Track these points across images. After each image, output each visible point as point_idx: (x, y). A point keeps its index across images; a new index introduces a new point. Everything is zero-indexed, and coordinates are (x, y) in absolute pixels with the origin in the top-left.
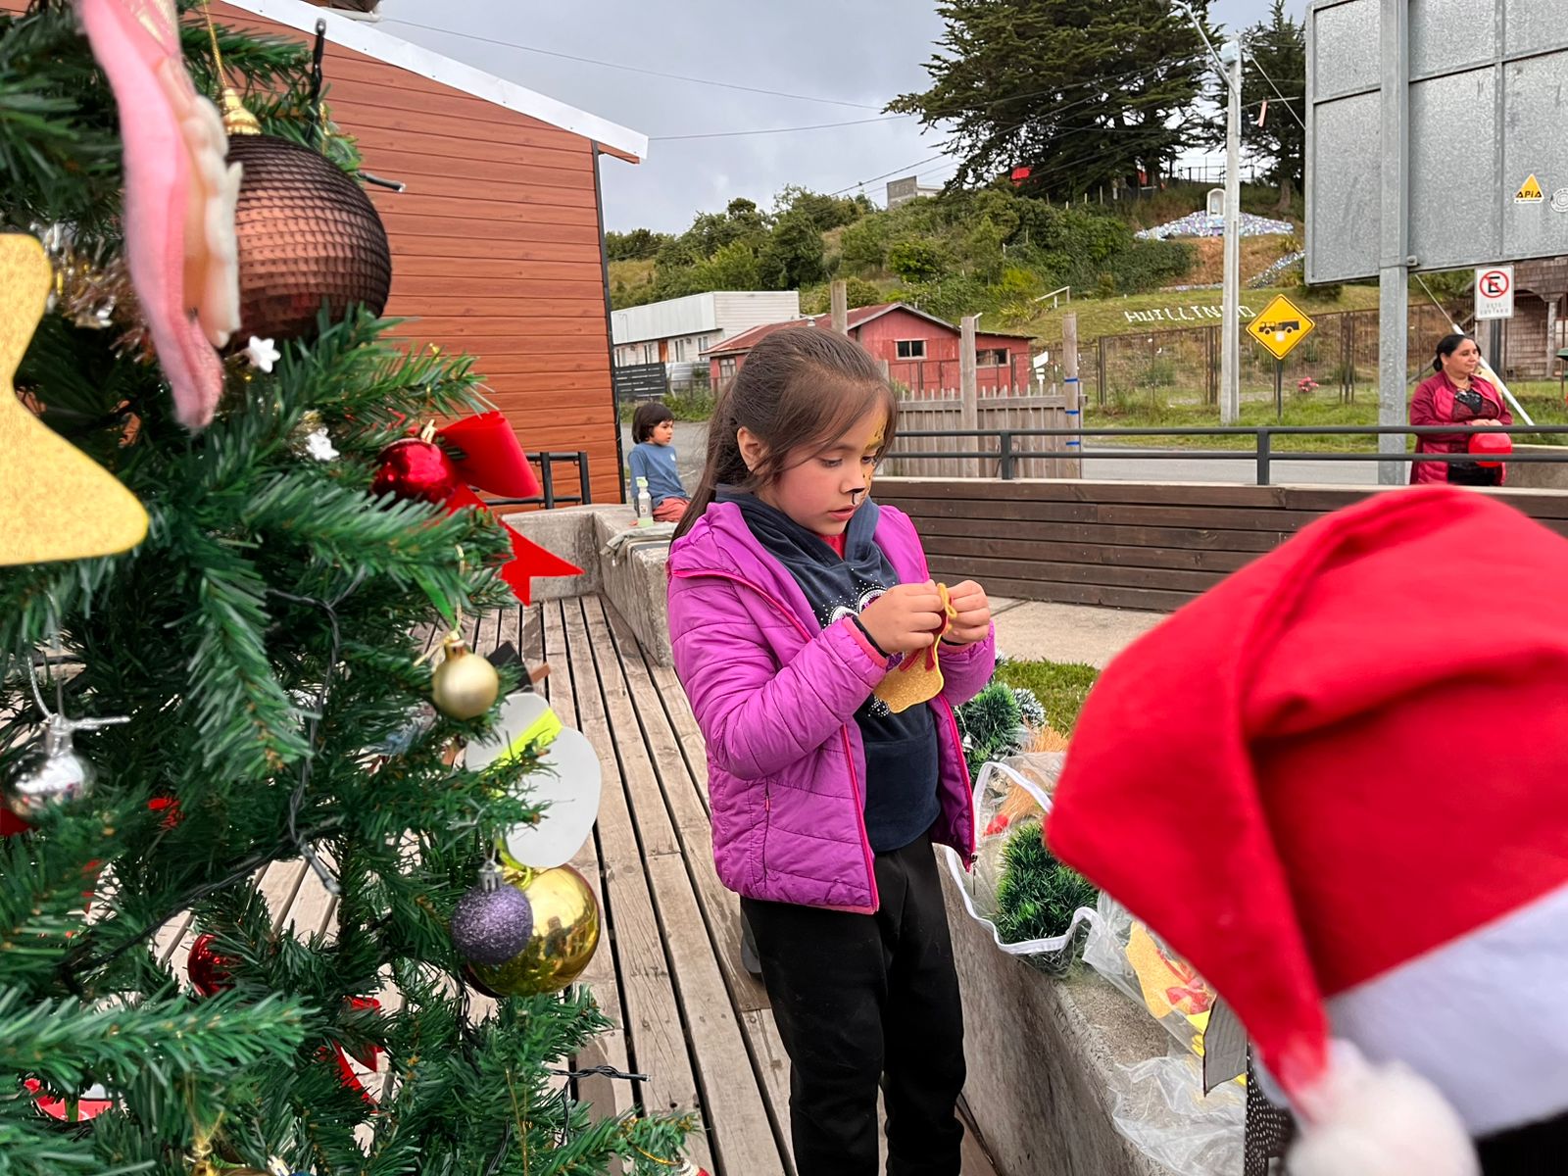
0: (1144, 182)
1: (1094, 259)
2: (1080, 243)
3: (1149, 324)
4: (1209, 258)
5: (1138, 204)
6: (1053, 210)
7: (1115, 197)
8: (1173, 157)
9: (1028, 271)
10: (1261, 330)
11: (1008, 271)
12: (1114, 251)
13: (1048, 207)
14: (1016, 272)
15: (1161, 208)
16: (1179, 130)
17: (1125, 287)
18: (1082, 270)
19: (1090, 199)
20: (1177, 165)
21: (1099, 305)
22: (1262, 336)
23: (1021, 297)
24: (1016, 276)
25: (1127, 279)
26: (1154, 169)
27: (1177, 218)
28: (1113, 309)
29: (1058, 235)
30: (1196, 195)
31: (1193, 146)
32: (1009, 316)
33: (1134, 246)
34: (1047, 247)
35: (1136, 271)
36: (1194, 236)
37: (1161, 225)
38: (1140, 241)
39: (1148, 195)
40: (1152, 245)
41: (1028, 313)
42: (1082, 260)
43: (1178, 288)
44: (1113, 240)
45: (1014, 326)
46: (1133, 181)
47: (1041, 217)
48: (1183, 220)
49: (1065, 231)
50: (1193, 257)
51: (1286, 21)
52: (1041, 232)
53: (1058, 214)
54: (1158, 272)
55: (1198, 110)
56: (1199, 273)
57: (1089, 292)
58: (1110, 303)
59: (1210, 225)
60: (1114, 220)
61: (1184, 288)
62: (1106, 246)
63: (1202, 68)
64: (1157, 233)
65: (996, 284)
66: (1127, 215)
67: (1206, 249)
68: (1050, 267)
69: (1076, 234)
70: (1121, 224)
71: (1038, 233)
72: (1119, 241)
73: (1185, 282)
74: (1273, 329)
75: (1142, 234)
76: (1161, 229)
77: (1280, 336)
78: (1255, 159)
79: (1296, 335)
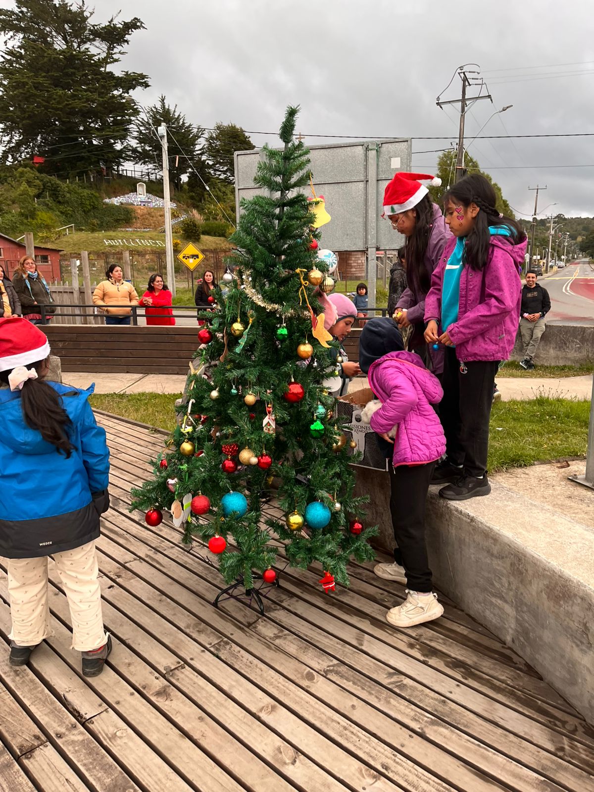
0: (105, 174)
1: (84, 211)
2: (76, 202)
3: (117, 247)
4: (141, 216)
5: (104, 185)
6: (61, 183)
7: (92, 180)
8: (119, 164)
9: (50, 214)
10: (184, 257)
11: (39, 213)
12: (94, 208)
13: (58, 182)
14: (44, 214)
15: (115, 189)
16: (121, 151)
17: (102, 227)
18: (79, 215)
19: (79, 180)
20: (121, 168)
21: (91, 235)
22: (184, 260)
23: (48, 227)
24: (44, 216)
25: (102, 222)
26: (110, 168)
27: (123, 195)
28: (98, 238)
29: (65, 196)
30: (131, 184)
31: (128, 160)
32: (43, 237)
33: (104, 206)
34: (59, 202)
35: (107, 219)
36: (132, 204)
37: (116, 197)
38: (107, 204)
39: (108, 181)
40: (113, 206)
41: (54, 236)
42: (78, 211)
43: (127, 229)
44: (94, 202)
45: (46, 243)
46: (100, 172)
47: (55, 186)
48: (126, 196)
49: (68, 195)
50: (133, 215)
51: (167, 107)
52: (55, 193)
53: (64, 185)
54: (117, 221)
55: (129, 143)
56: (137, 223)
57: (84, 228)
58: (96, 234)
59: (139, 200)
60: (93, 192)
61: (130, 229)
62: (90, 205)
63: (130, 122)
64: (116, 201)
65: (33, 219)
66: (98, 190)
67: (139, 211)
68: (62, 213)
69: (73, 197)
70: (97, 194)
71: (53, 194)
72: (96, 203)
73: (130, 227)
74: (188, 257)
75: (107, 200)
76: (116, 199)
77: (191, 260)
78: (157, 171)
79: (198, 260)
